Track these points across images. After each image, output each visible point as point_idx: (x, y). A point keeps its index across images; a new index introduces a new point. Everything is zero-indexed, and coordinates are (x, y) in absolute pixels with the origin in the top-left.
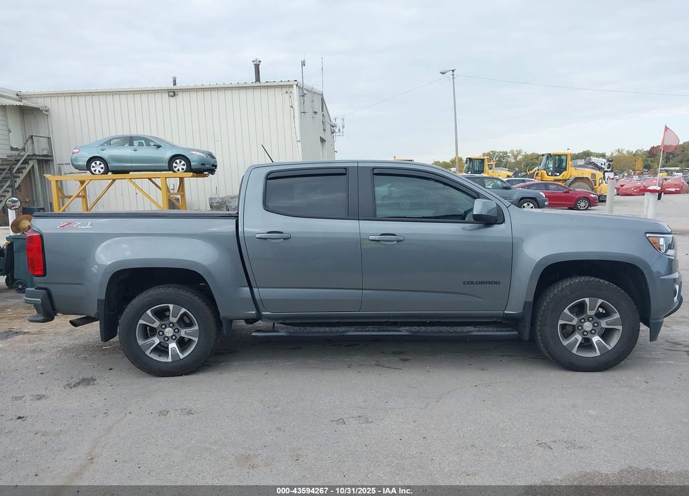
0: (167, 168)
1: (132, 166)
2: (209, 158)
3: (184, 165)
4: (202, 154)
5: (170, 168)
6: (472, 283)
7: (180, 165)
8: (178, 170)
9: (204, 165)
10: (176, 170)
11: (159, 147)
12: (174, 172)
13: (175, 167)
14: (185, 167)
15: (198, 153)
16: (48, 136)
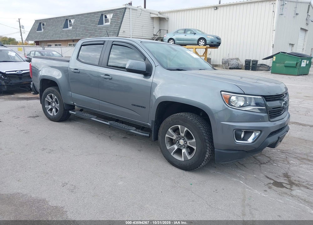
0: (197, 44)
1: (183, 43)
2: (216, 39)
3: (203, 42)
4: (213, 37)
5: (198, 44)
6: (135, 105)
7: (202, 42)
8: (201, 45)
9: (213, 42)
10: (200, 44)
11: (195, 34)
12: (199, 46)
13: (200, 43)
14: (204, 44)
15: (211, 37)
16: (167, 30)
